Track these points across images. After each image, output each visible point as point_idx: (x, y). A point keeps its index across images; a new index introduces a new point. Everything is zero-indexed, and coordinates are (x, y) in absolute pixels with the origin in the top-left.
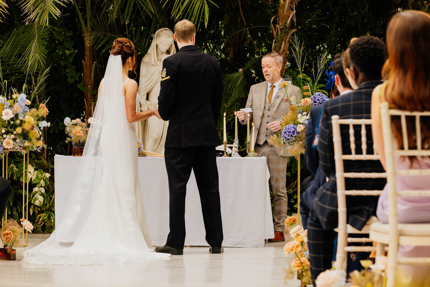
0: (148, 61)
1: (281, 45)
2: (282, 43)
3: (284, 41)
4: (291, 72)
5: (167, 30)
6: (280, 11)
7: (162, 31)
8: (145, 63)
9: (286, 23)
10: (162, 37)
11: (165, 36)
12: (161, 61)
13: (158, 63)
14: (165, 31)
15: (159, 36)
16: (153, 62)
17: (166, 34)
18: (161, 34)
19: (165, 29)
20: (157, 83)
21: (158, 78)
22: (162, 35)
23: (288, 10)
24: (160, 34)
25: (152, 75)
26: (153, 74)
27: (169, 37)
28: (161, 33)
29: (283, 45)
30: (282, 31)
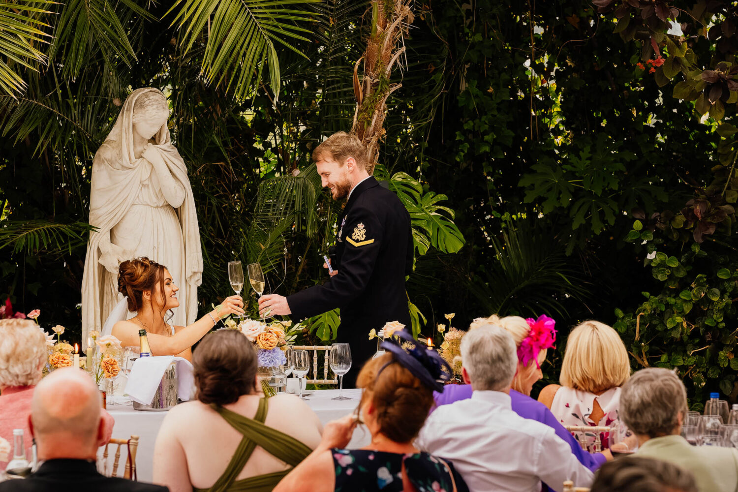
0: (113, 159)
1: (371, 117)
2: (373, 113)
3: (378, 110)
4: (381, 169)
5: (154, 91)
6: (372, 46)
7: (146, 95)
8: (106, 162)
9: (383, 73)
10: (148, 108)
11: (155, 107)
12: (141, 159)
13: (136, 164)
14: (153, 95)
15: (142, 107)
16: (126, 161)
17: (157, 102)
18: (147, 102)
19: (151, 91)
20: (135, 206)
21: (137, 196)
22: (148, 105)
23: (390, 45)
24: (145, 102)
25: (124, 189)
26: (126, 186)
27: (164, 108)
28: (146, 99)
29: (375, 116)
30: (376, 90)
